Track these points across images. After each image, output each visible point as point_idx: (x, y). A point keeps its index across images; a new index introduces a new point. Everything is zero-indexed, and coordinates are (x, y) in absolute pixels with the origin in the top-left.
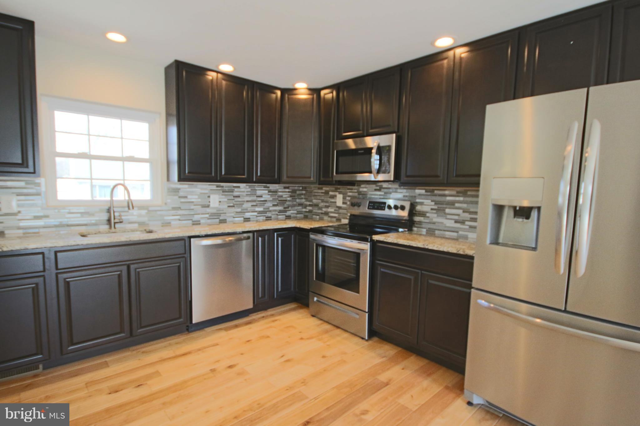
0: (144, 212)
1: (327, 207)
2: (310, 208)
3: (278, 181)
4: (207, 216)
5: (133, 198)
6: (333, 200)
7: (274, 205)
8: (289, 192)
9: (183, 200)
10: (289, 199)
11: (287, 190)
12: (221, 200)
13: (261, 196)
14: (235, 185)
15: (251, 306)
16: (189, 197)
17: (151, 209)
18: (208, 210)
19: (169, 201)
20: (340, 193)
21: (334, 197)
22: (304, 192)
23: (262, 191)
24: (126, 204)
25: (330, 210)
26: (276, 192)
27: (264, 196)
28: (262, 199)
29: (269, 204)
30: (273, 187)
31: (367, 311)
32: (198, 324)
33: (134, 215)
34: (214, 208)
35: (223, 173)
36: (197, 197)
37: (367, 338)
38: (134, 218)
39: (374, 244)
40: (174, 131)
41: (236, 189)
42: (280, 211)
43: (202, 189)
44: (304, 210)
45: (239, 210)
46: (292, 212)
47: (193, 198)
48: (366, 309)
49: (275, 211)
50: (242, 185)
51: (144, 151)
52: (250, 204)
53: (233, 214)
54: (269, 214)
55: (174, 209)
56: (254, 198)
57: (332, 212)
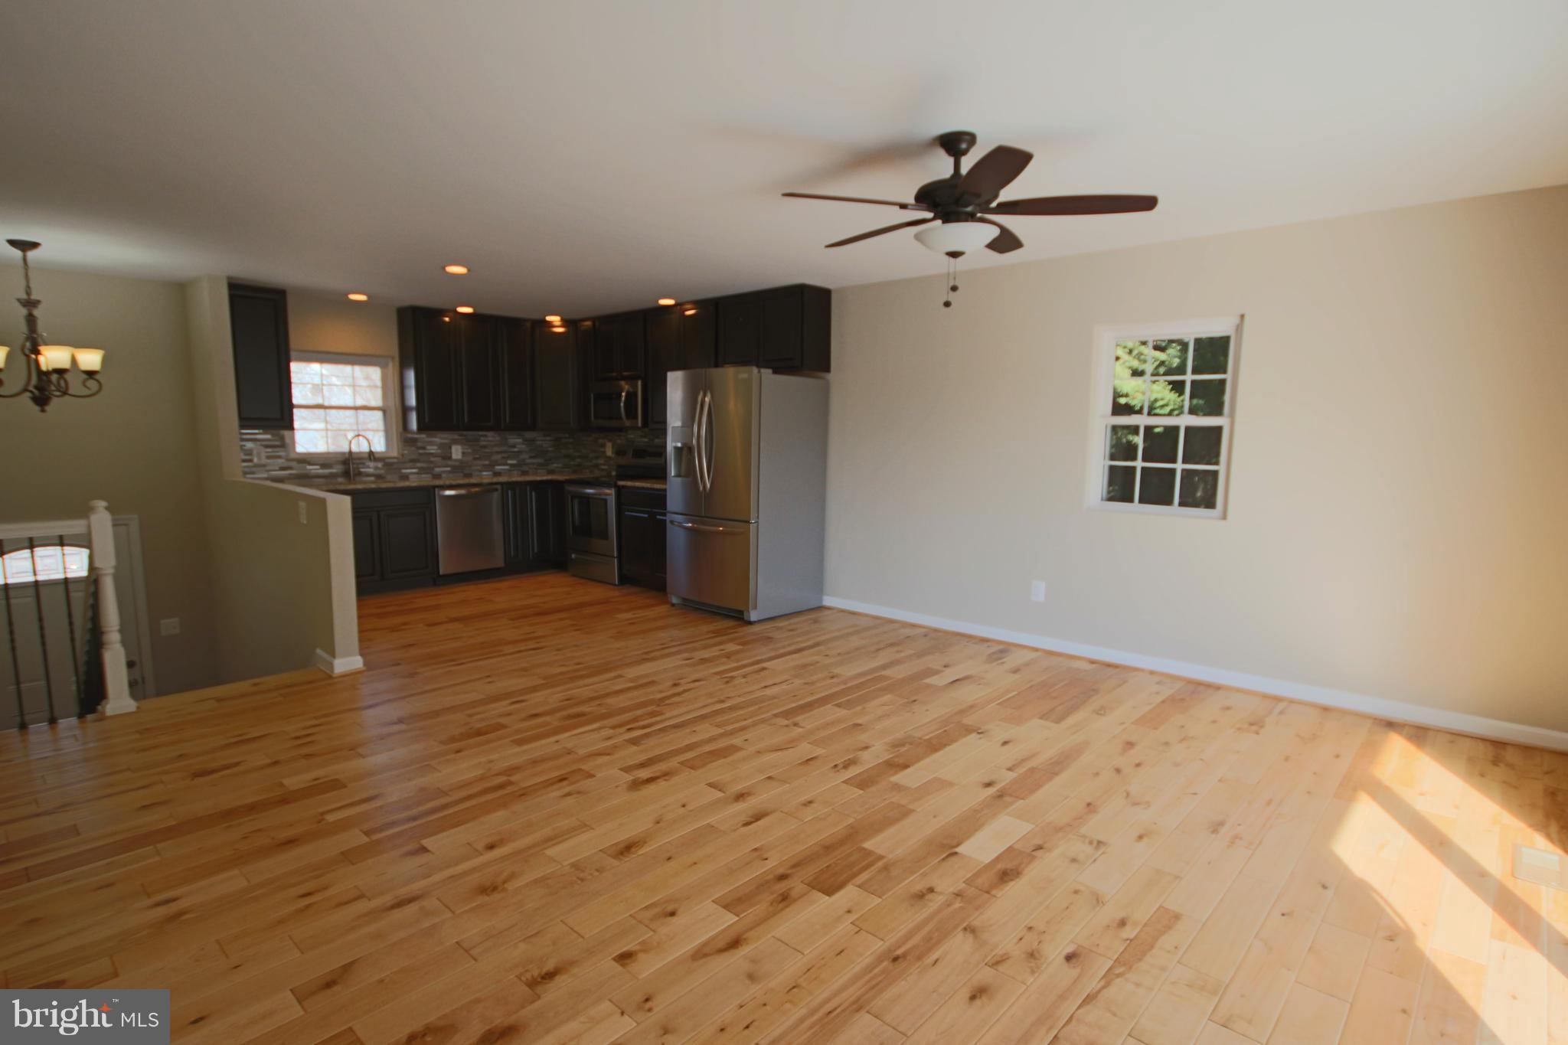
0: (380, 465)
1: (597, 458)
2: (578, 460)
3: (533, 428)
4: (449, 469)
5: (373, 449)
6: (602, 449)
7: (531, 457)
8: (550, 441)
9: (421, 451)
10: (550, 449)
11: (548, 438)
12: (466, 451)
13: (514, 447)
14: (481, 433)
15: (501, 563)
16: (428, 447)
17: (387, 461)
18: (450, 463)
19: (406, 452)
20: (610, 441)
21: (603, 446)
22: (571, 440)
23: (516, 441)
24: (367, 456)
25: (601, 461)
26: (533, 440)
27: (518, 446)
28: (516, 450)
29: (525, 456)
30: (529, 435)
31: (615, 556)
32: (444, 576)
33: (370, 468)
34: (456, 460)
35: (466, 420)
36: (435, 447)
37: (617, 583)
38: (371, 471)
39: (619, 490)
40: (411, 377)
41: (482, 438)
42: (540, 465)
43: (442, 439)
44: (572, 463)
45: (487, 462)
46: (555, 465)
47: (432, 449)
48: (614, 552)
49: (533, 464)
50: (490, 434)
51: (375, 398)
52: (499, 456)
53: (479, 468)
54: (525, 468)
55: (412, 461)
56: (504, 448)
57: (601, 464)
